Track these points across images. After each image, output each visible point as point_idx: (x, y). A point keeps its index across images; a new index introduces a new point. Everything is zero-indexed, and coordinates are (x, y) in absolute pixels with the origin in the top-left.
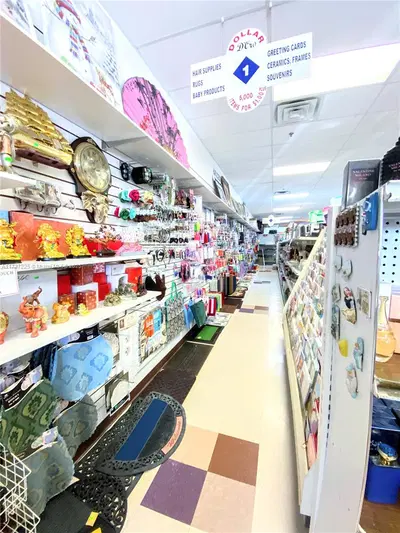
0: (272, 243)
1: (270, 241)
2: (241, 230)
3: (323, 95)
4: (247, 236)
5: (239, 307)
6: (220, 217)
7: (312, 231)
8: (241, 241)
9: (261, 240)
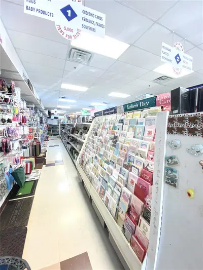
0: (56, 124)
1: (55, 123)
2: (41, 115)
3: (94, 54)
4: (43, 119)
5: (45, 164)
6: (29, 106)
7: (89, 120)
8: (41, 122)
9: (50, 122)
